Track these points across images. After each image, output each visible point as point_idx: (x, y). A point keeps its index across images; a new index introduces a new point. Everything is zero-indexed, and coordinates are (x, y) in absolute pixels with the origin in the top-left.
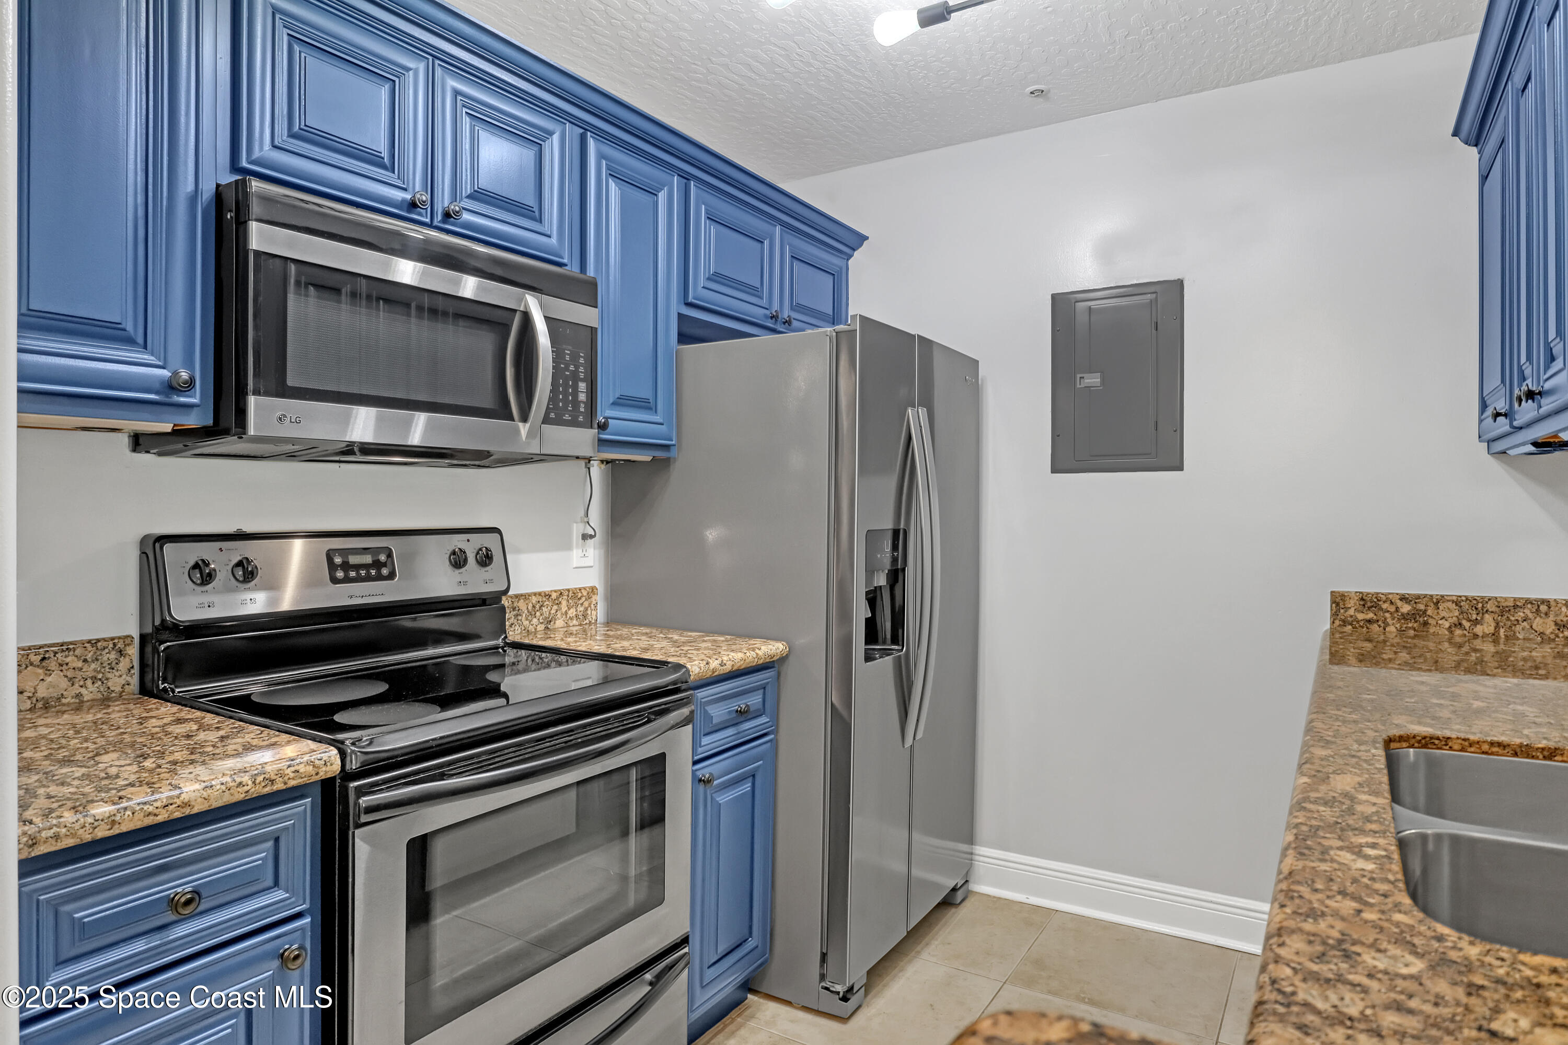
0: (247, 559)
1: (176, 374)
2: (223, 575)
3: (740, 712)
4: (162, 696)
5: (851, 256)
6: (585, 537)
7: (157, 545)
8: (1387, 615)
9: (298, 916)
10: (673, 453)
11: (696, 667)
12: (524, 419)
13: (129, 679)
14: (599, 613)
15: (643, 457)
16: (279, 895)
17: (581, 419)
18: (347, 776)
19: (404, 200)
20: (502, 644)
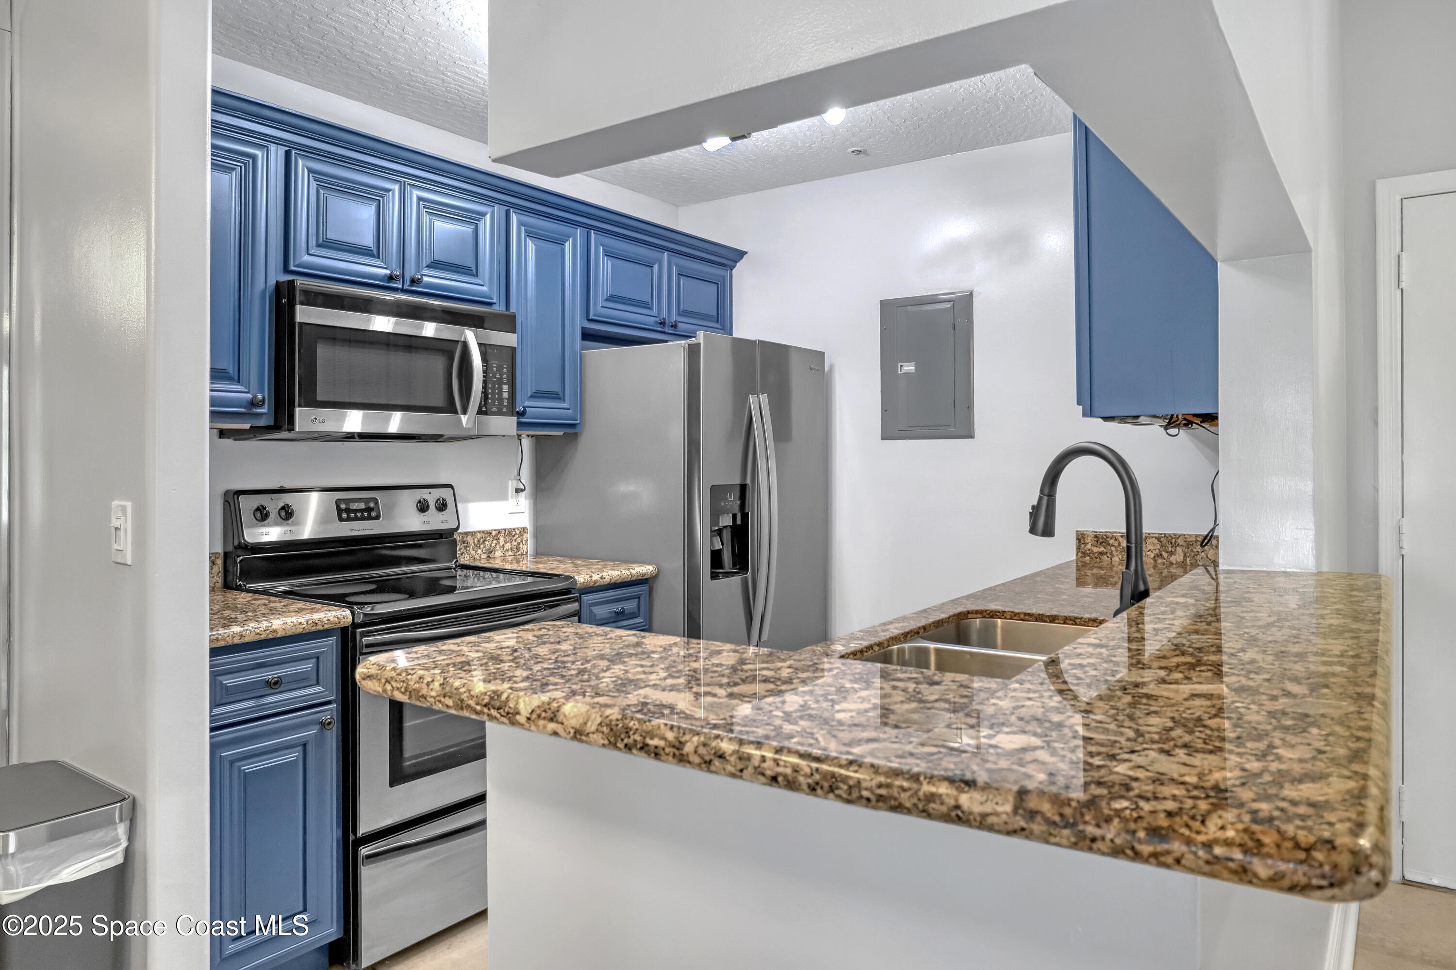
0: (288, 505)
1: (255, 396)
2: (273, 515)
3: (617, 613)
4: (239, 588)
5: (734, 267)
6: (518, 491)
7: (236, 496)
8: (1113, 548)
9: (328, 703)
10: (577, 430)
11: (581, 579)
12: (465, 412)
13: (218, 579)
14: (529, 547)
15: (559, 433)
16: (319, 689)
17: (504, 410)
18: (355, 626)
19: (385, 275)
20: (454, 566)
